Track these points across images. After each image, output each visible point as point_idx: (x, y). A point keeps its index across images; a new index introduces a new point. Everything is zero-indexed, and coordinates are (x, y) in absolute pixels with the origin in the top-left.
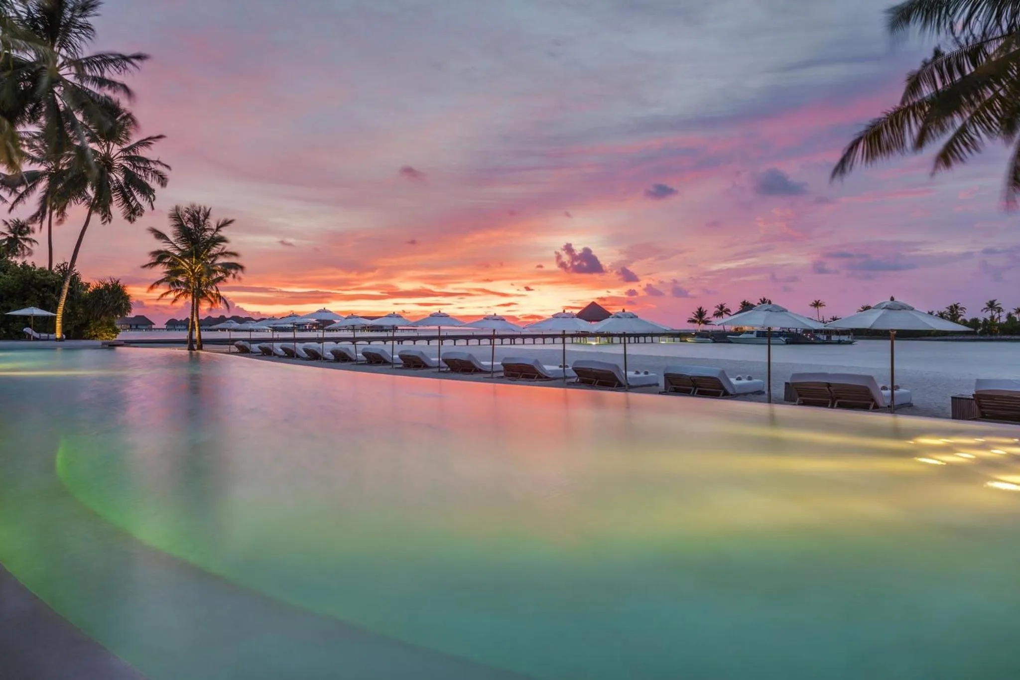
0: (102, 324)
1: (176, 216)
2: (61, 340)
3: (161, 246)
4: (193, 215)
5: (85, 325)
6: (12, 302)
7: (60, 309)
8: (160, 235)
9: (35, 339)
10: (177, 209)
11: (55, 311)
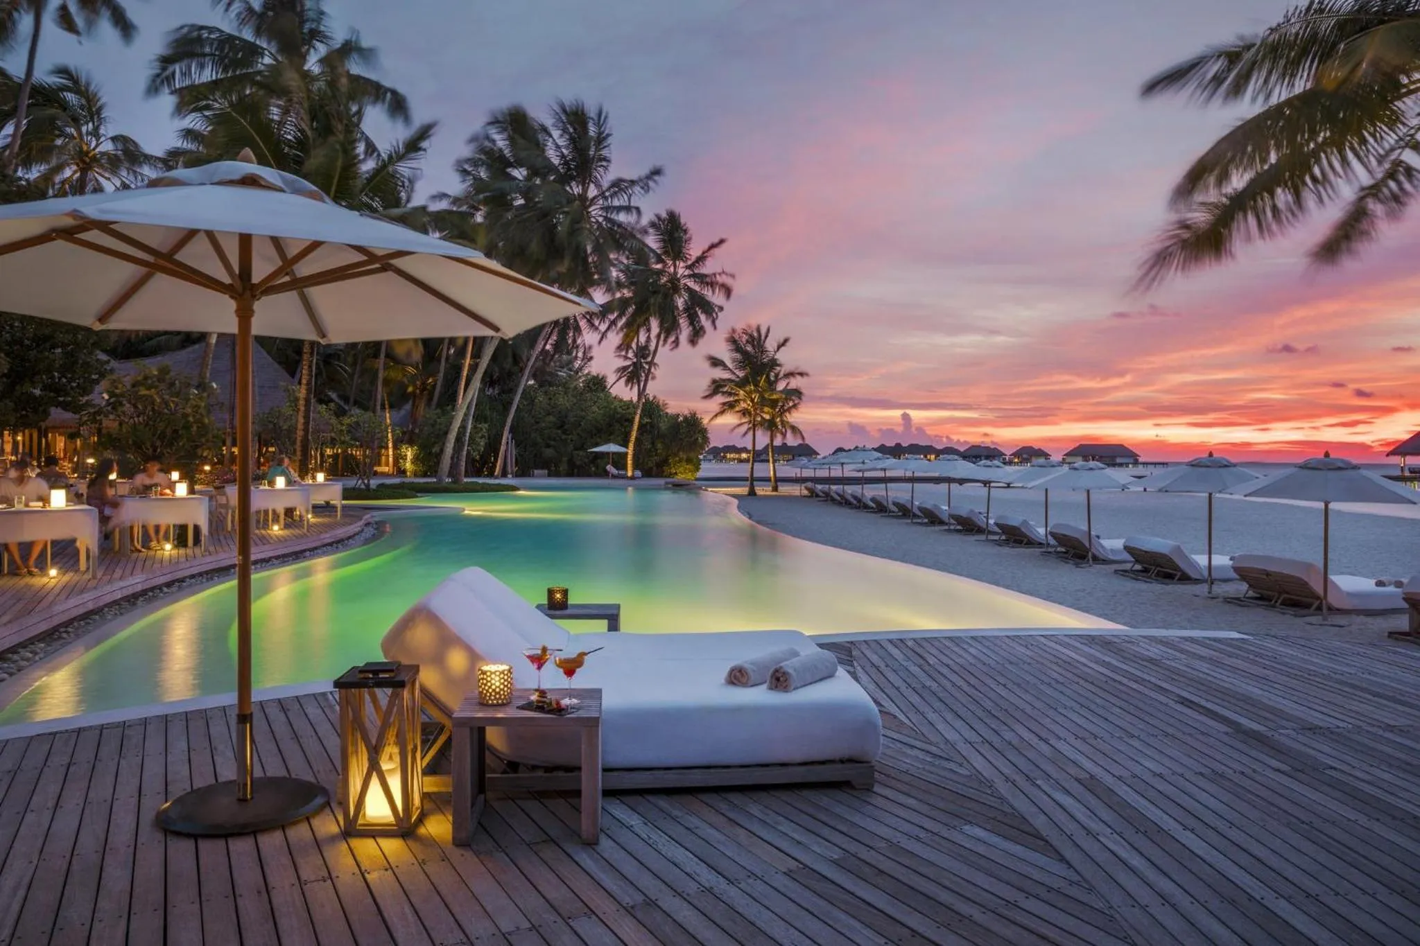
0: (680, 461)
1: (733, 341)
2: (633, 478)
3: (719, 374)
4: (751, 336)
5: (665, 462)
6: (600, 437)
7: (631, 445)
8: (716, 362)
9: (614, 477)
10: (734, 331)
11: (627, 448)
